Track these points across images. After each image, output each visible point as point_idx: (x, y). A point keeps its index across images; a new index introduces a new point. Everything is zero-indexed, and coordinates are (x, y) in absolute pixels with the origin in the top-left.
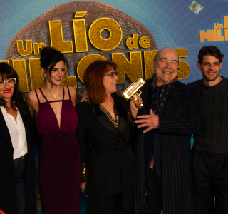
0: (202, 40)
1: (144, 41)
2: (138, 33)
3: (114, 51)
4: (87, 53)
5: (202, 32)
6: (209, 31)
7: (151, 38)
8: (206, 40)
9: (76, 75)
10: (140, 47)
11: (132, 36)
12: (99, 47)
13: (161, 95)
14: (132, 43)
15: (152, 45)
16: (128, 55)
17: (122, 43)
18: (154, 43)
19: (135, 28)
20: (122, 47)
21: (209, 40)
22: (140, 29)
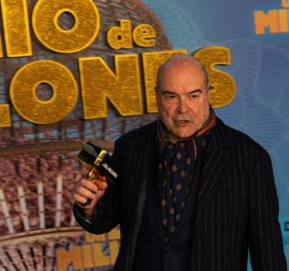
0: (260, 30)
1: (144, 34)
2: (131, 19)
3: (85, 53)
4: (30, 59)
5: (259, 16)
6: (272, 12)
7: (158, 28)
8: (267, 29)
9: (9, 102)
10: (135, 45)
11: (118, 24)
12: (54, 46)
13: (175, 168)
14: (119, 37)
15: (160, 41)
16: (111, 62)
17: (101, 38)
18: (164, 37)
19: (126, 8)
20: (100, 46)
21: (274, 30)
22: (135, 10)
